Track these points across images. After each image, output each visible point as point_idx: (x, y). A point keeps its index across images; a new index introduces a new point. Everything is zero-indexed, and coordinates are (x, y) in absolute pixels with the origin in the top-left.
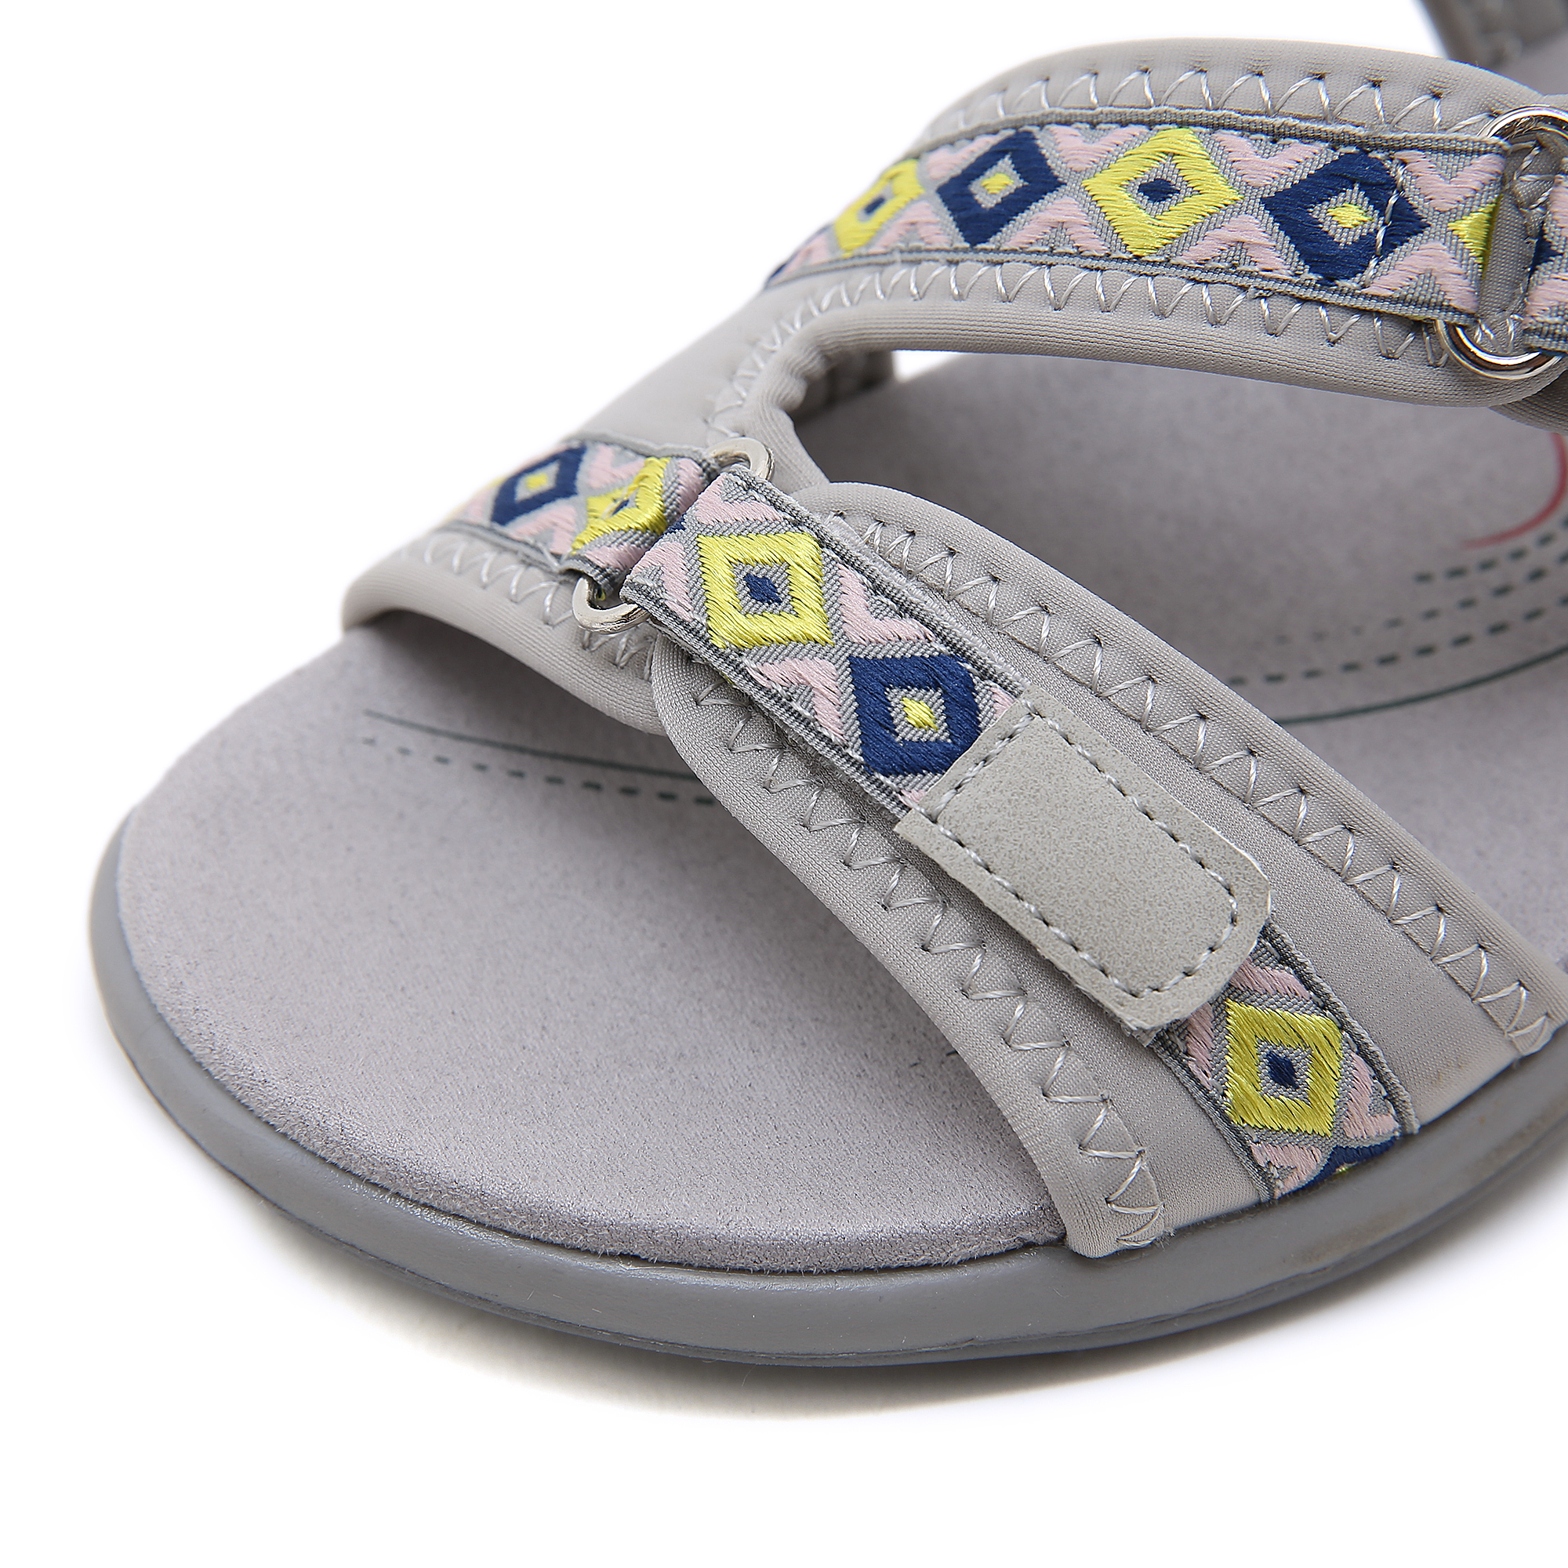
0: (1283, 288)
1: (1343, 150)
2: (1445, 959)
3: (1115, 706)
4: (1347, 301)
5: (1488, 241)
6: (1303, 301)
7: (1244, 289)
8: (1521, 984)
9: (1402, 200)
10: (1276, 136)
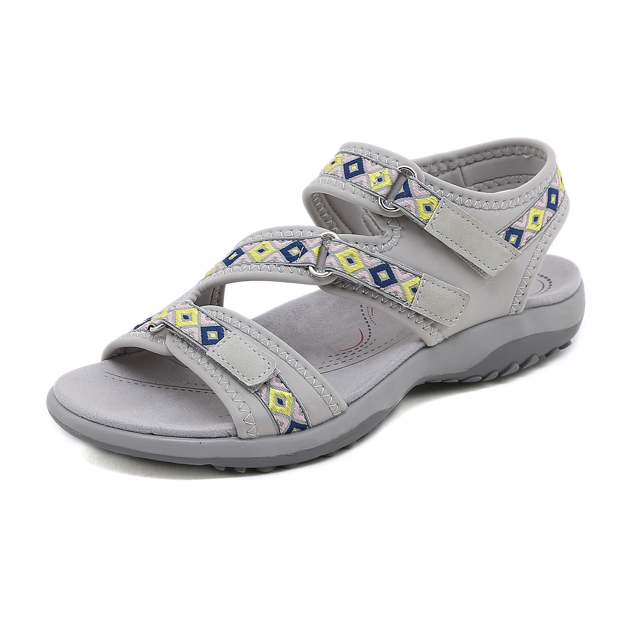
0: (283, 264)
1: (295, 241)
2: (315, 387)
3: (252, 337)
4: (294, 265)
5: (319, 252)
6: (286, 266)
7: (275, 265)
8: (337, 405)
9: (304, 248)
10: (283, 240)
